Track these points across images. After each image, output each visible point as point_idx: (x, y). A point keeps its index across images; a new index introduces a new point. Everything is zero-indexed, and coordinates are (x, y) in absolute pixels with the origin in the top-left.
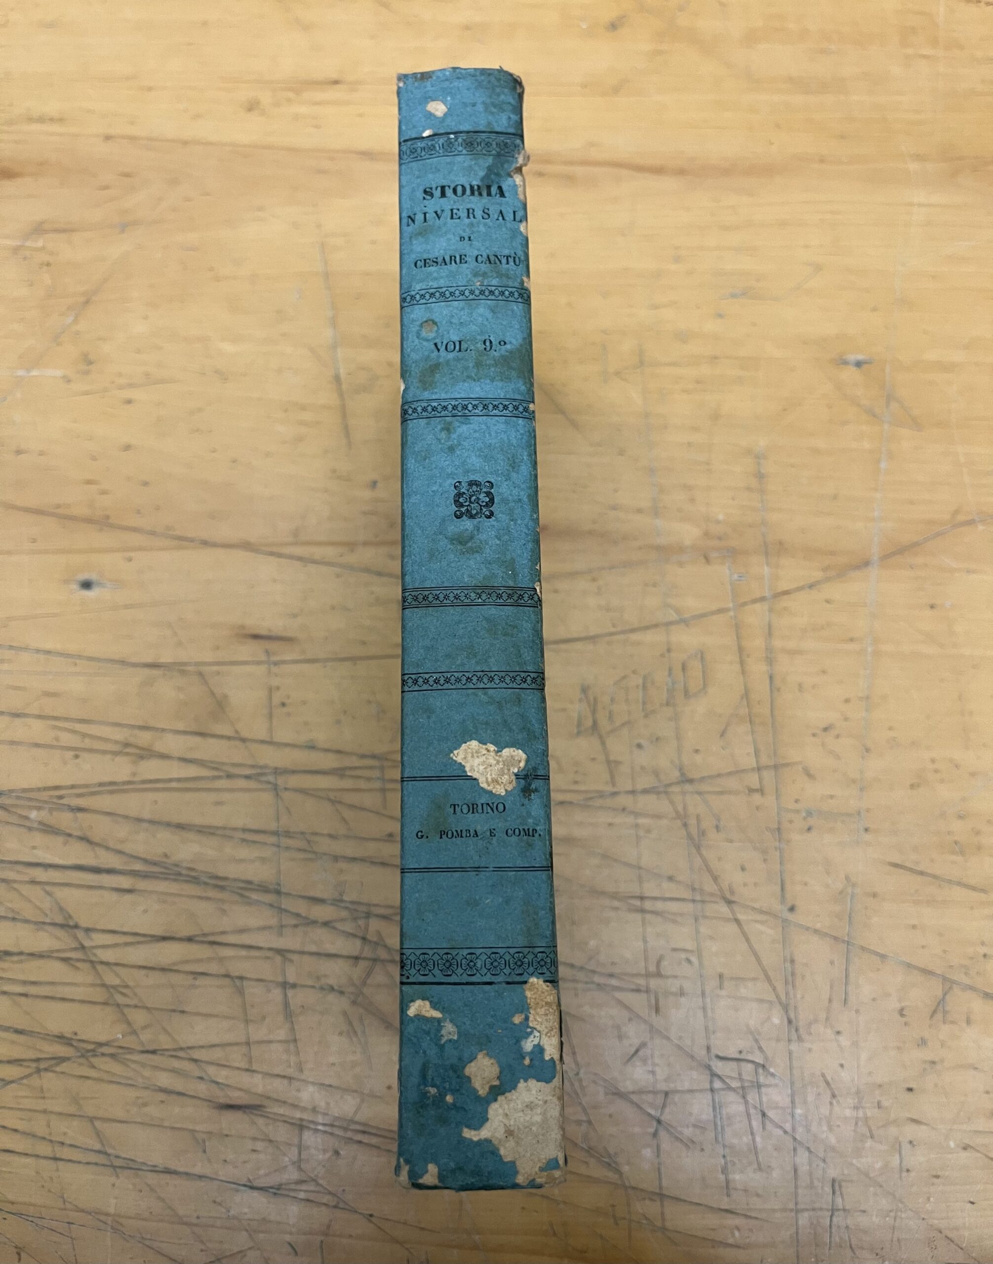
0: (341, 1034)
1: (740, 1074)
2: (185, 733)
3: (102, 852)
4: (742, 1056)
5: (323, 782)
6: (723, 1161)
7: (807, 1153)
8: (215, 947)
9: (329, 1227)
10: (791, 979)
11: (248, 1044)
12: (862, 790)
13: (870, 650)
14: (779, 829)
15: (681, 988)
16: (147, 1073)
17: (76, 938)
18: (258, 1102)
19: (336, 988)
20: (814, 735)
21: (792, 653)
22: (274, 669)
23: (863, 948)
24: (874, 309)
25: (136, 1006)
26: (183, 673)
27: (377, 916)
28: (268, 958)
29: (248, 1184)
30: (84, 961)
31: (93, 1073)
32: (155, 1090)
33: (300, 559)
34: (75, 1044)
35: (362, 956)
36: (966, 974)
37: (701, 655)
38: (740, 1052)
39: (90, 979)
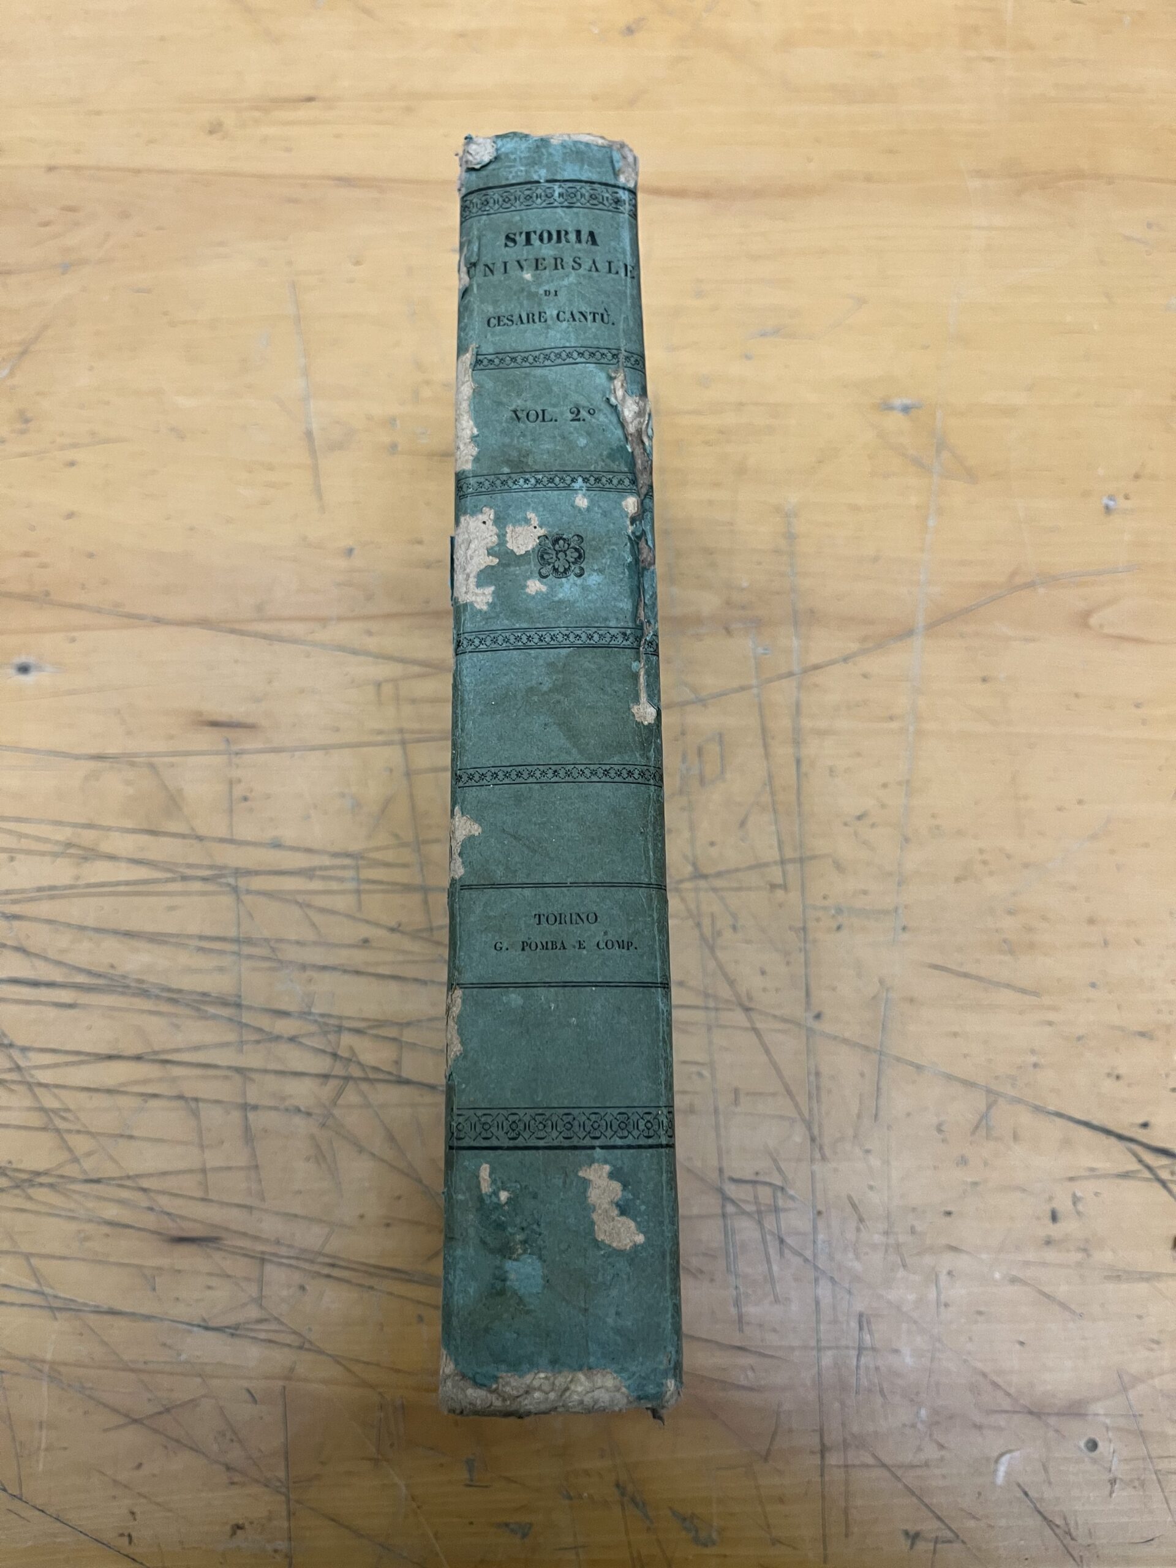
0: (308, 1159)
1: (756, 1197)
2: (134, 831)
3: (40, 964)
4: (761, 1178)
5: (290, 884)
6: (734, 1293)
7: (830, 1284)
8: (168, 1066)
9: (292, 1370)
10: (815, 1093)
11: (204, 1171)
12: (899, 884)
13: (911, 729)
14: (804, 929)
15: (692, 1105)
16: (90, 1204)
17: (10, 1057)
18: (214, 1235)
19: (303, 1109)
20: (846, 824)
21: (822, 733)
22: (236, 760)
23: (898, 1059)
24: (926, 347)
25: (79, 1132)
26: (133, 764)
27: (350, 1030)
28: (226, 1078)
29: (202, 1324)
30: (20, 1082)
31: (28, 1205)
32: (99, 1223)
33: (265, 637)
34: (9, 1173)
35: (333, 1073)
36: (1013, 1085)
37: (720, 738)
38: (757, 1174)
39: (28, 1102)
